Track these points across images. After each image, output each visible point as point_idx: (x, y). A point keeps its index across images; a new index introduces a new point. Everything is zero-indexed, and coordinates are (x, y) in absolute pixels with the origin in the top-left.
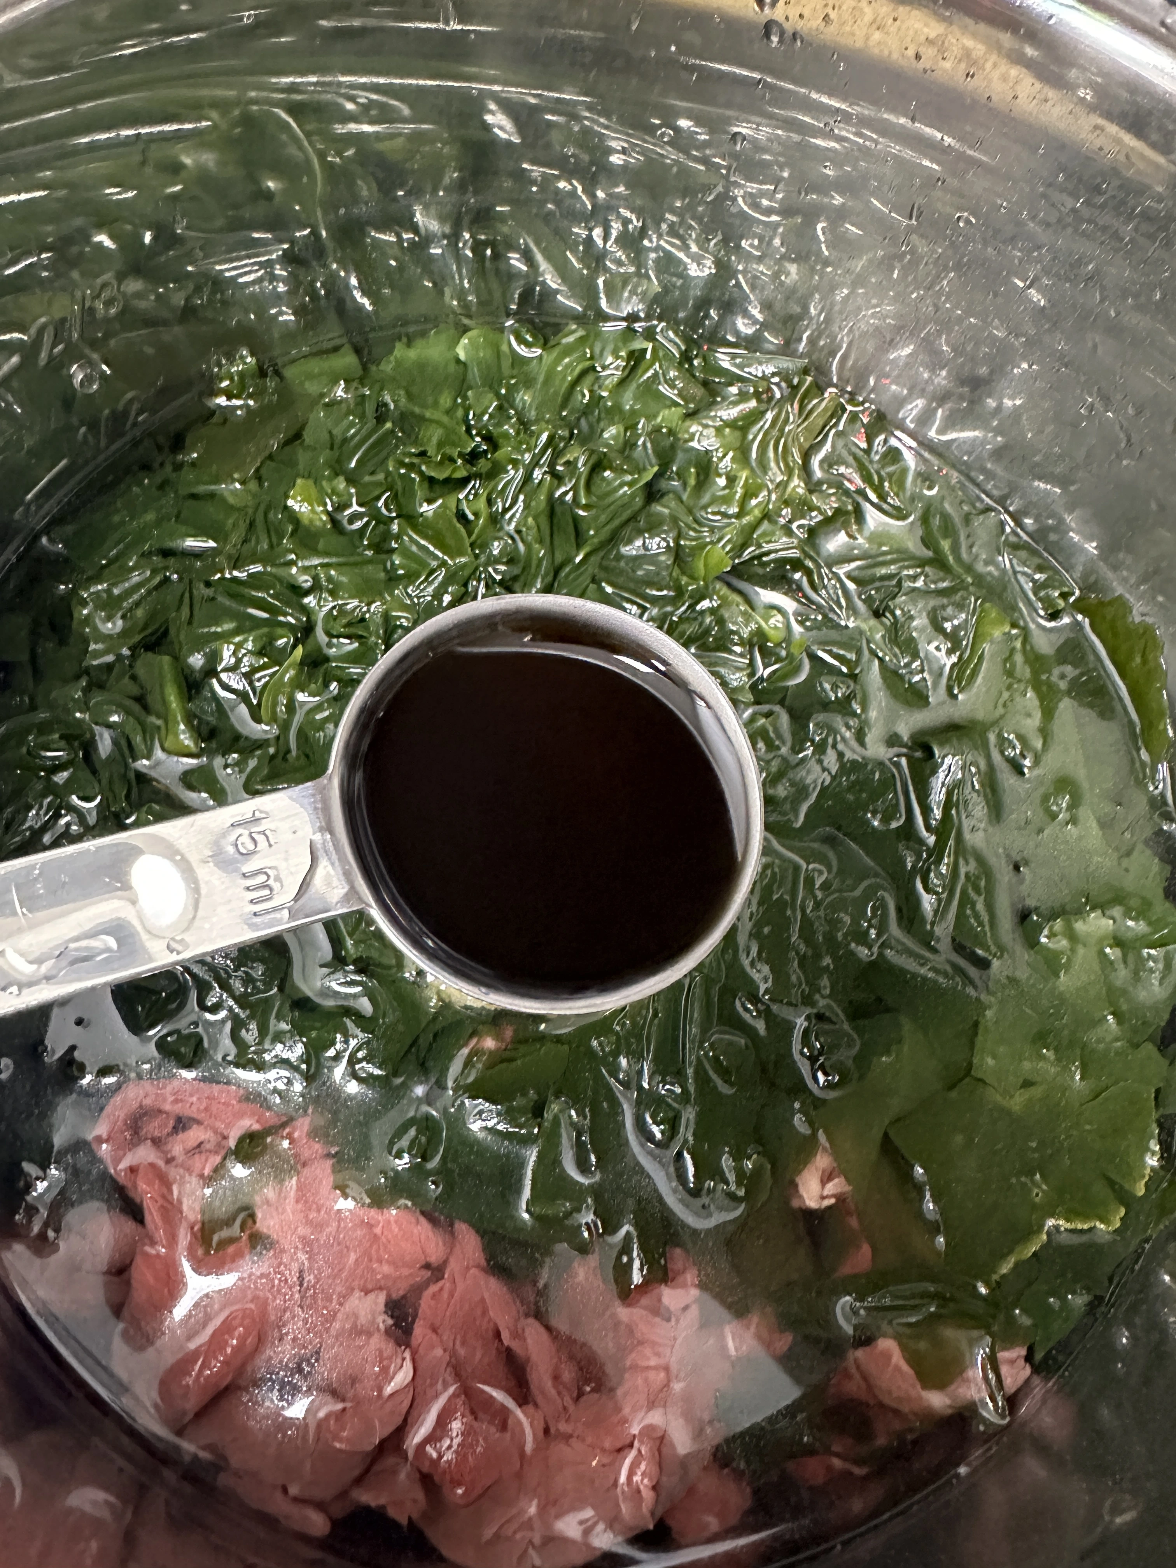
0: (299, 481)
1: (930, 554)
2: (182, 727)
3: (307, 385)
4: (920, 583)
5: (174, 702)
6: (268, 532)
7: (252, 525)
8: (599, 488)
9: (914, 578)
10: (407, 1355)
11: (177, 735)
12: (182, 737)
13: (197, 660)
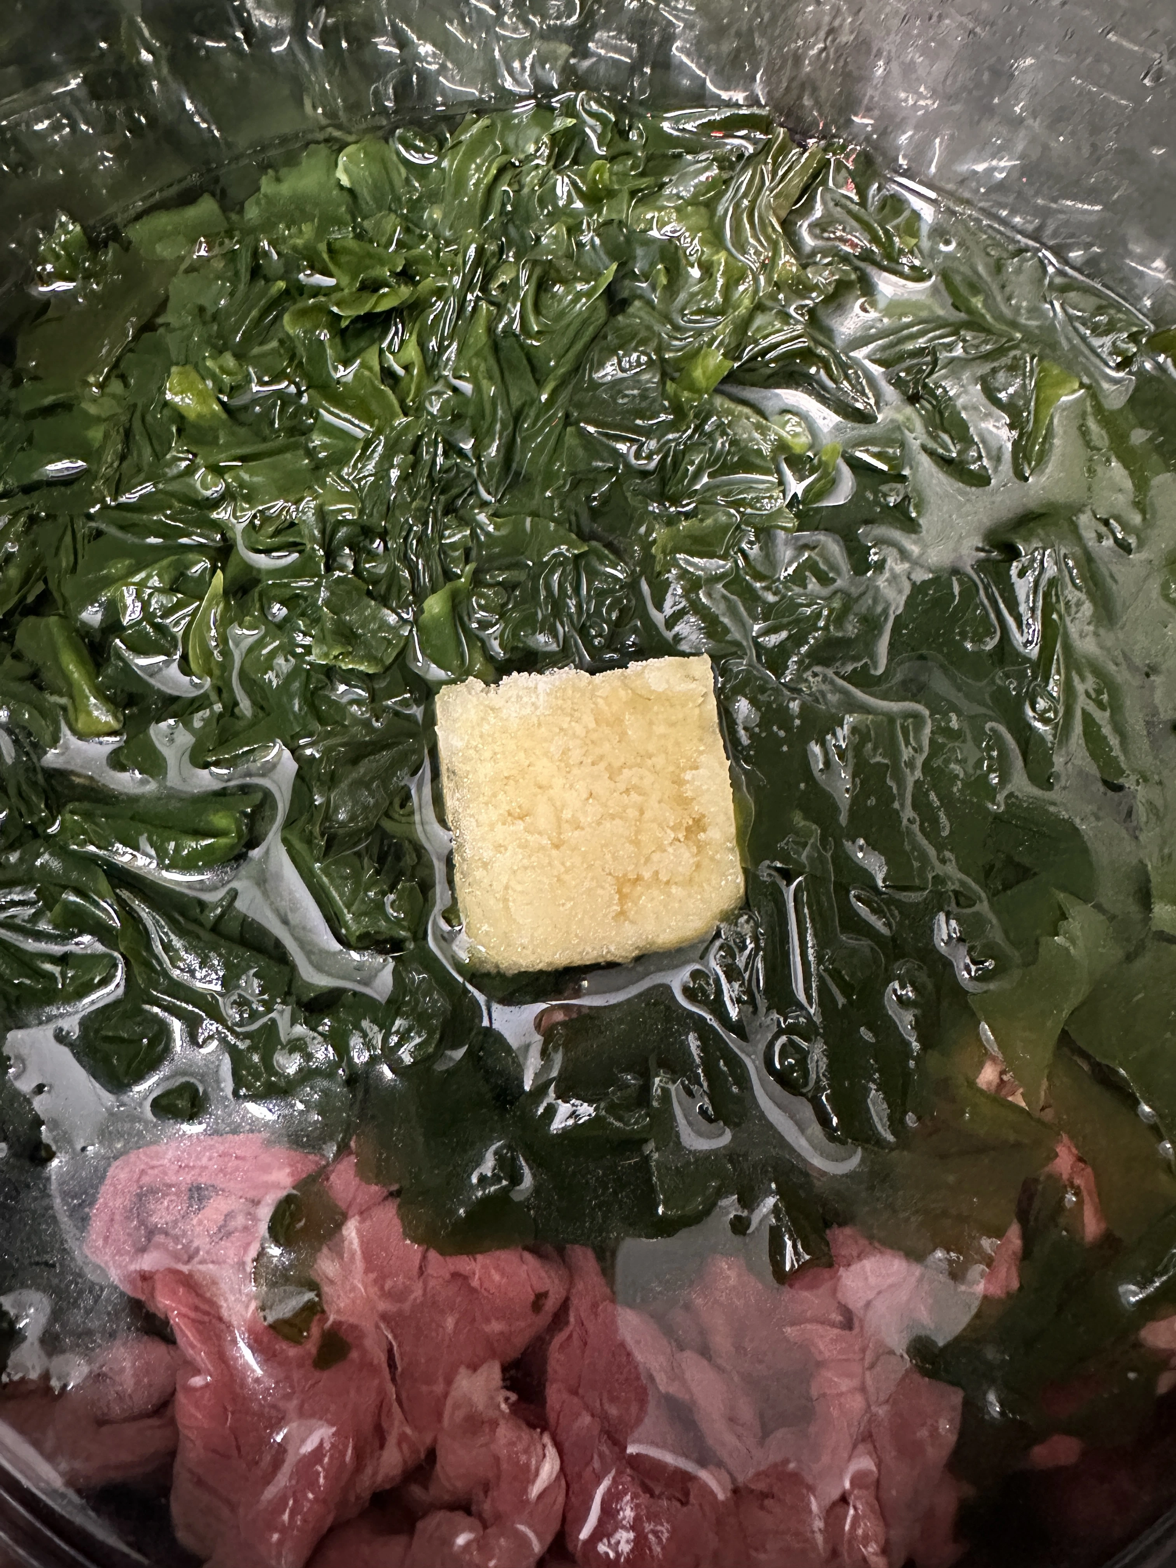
0: (174, 369)
1: (963, 316)
2: (93, 700)
3: (158, 248)
4: (959, 351)
5: (75, 671)
6: (150, 440)
7: (128, 434)
8: (552, 307)
9: (950, 347)
10: (547, 1439)
11: (89, 713)
12: (96, 713)
13: (92, 615)
